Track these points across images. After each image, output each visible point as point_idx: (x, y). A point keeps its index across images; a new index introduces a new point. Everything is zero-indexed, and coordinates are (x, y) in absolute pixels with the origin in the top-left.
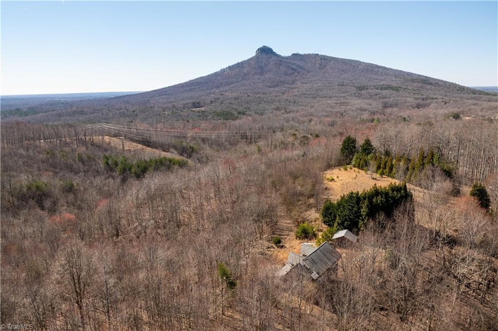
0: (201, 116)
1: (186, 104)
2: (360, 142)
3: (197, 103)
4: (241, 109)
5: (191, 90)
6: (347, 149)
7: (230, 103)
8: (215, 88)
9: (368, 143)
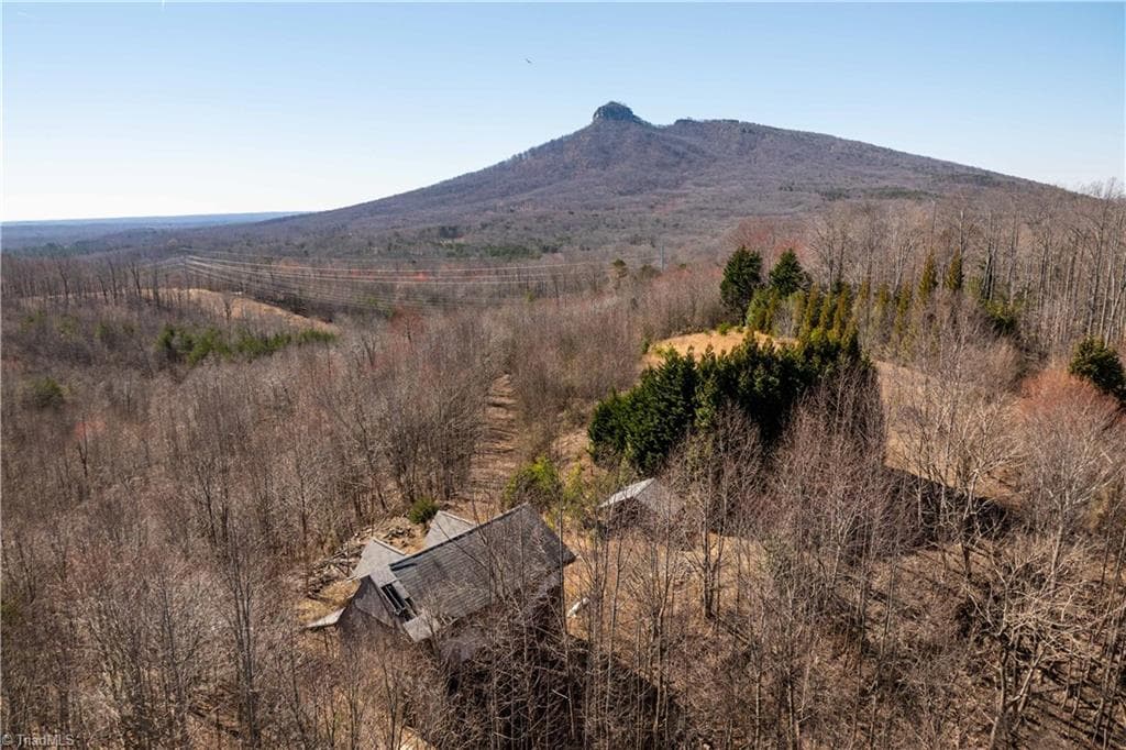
1: (424, 231)
2: (771, 263)
3: (450, 228)
4: (550, 241)
5: (443, 202)
6: (736, 283)
7: (526, 228)
8: (497, 197)
9: (790, 263)
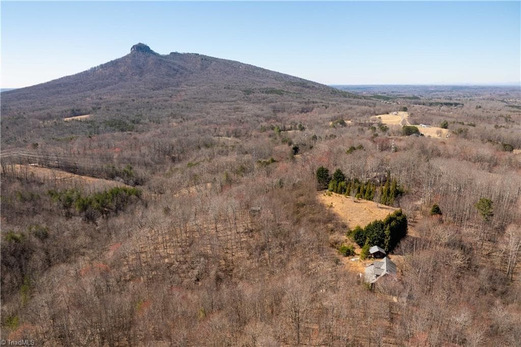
0: (91, 127)
1: (63, 112)
2: (332, 171)
3: (77, 110)
4: (132, 117)
5: (58, 93)
6: (321, 177)
7: (118, 110)
8: (89, 90)
9: (339, 172)
